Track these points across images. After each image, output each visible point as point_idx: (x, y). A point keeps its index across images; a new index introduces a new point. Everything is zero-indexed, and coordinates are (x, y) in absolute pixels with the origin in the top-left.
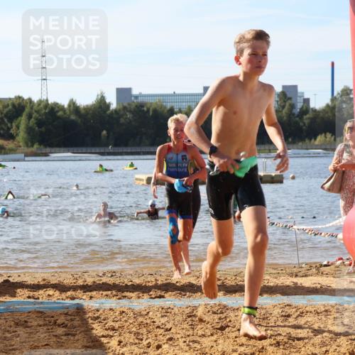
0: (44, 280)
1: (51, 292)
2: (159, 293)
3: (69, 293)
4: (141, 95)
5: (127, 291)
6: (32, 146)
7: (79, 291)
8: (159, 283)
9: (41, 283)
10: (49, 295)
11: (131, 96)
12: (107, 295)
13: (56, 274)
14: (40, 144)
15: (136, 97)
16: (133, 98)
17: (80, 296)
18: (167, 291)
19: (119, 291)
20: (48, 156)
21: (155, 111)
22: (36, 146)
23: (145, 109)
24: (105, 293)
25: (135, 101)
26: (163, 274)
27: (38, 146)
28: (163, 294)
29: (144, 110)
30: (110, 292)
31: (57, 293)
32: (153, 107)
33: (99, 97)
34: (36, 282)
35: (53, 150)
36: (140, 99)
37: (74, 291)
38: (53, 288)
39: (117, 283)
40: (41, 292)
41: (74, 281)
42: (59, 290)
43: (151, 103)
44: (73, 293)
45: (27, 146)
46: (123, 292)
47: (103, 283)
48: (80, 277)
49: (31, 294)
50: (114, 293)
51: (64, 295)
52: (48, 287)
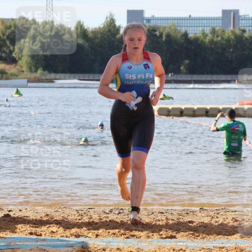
0: (47, 215)
1: (54, 228)
2: (170, 233)
3: (74, 230)
4: (153, 18)
5: (136, 230)
6: (36, 71)
7: (84, 228)
8: (171, 222)
9: (45, 219)
10: (52, 232)
11: (143, 19)
12: (114, 234)
13: (60, 210)
14: (44, 69)
15: (149, 20)
16: (145, 21)
17: (85, 233)
18: (178, 231)
19: (127, 229)
20: (53, 82)
21: (168, 36)
22: (40, 71)
23: (158, 33)
24: (112, 231)
25: (147, 25)
26: (174, 213)
27: (42, 72)
28: (174, 234)
29: (156, 35)
30: (117, 230)
31: (61, 230)
32: (167, 31)
33: (109, 19)
34: (39, 218)
35: (58, 76)
36: (153, 23)
37: (79, 228)
38: (56, 224)
39: (125, 221)
40: (44, 228)
41: (80, 217)
42: (63, 227)
43: (165, 27)
44: (78, 230)
45: (31, 71)
46: (131, 231)
47: (110, 220)
48: (85, 213)
49: (34, 230)
50: (122, 231)
51: (68, 232)
52: (51, 223)
